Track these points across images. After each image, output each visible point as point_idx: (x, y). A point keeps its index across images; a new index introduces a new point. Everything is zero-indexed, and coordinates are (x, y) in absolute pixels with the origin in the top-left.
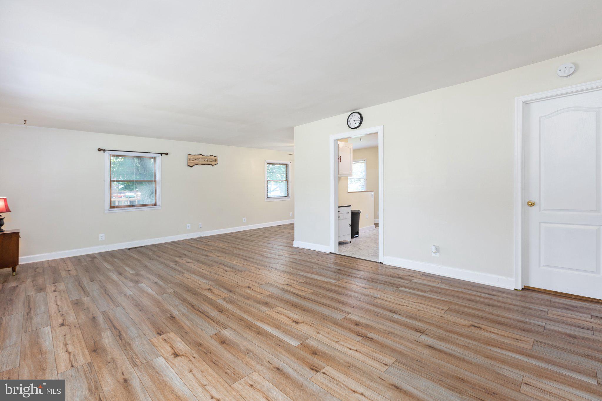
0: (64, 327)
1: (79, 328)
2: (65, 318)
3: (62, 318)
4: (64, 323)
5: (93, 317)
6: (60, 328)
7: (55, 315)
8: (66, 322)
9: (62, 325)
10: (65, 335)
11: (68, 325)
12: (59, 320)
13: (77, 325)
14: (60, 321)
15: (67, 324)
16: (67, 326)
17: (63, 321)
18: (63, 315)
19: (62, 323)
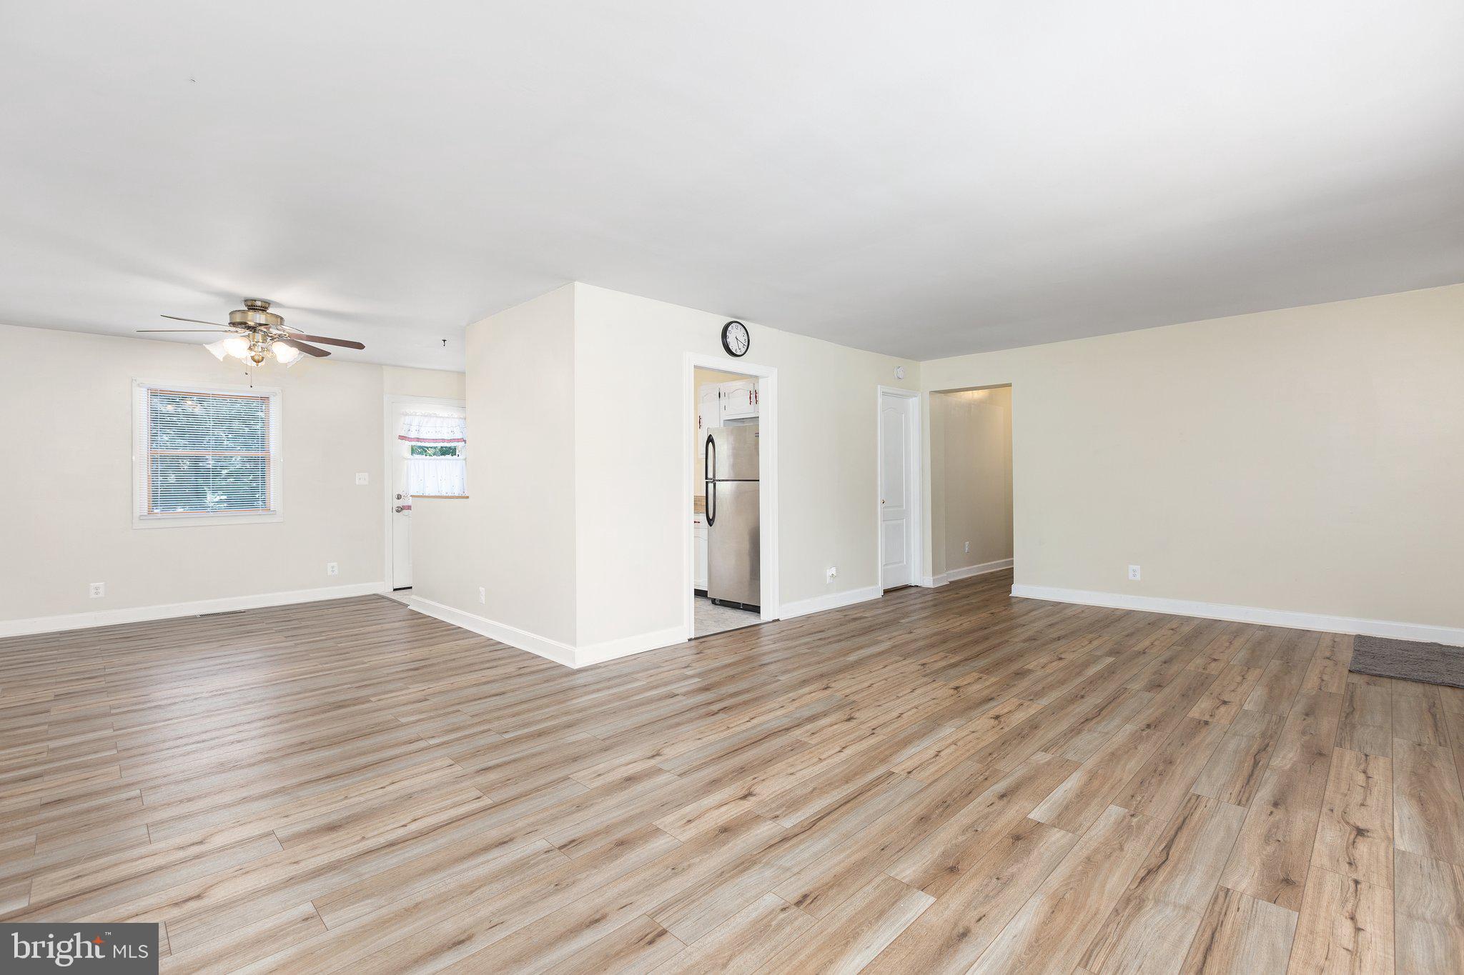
0: (1362, 826)
1: (1325, 802)
2: (1347, 848)
3: (1357, 854)
4: (1354, 833)
5: (1277, 807)
6: (1369, 826)
7: (1374, 879)
8: (1350, 834)
9: (1360, 832)
10: (1362, 805)
11: (1348, 823)
12: (1365, 850)
13: (1325, 810)
14: (1363, 848)
15: (1348, 828)
16: (1352, 822)
17: (1354, 842)
18: (1350, 864)
19: (1361, 838)
